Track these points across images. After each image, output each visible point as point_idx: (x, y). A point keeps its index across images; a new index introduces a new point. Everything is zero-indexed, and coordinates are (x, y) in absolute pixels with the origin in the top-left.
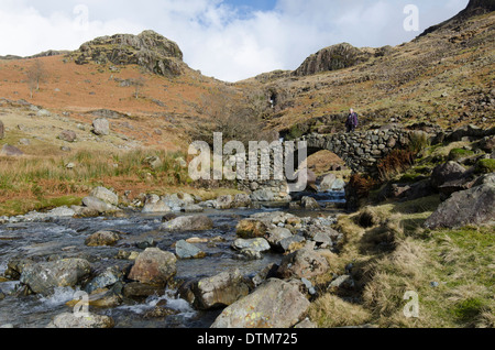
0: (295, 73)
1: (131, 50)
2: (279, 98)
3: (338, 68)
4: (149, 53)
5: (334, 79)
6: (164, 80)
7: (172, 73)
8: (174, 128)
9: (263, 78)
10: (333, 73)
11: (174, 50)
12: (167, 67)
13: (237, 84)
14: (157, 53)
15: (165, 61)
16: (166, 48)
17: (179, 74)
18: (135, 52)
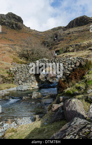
0: (66, 27)
1: (3, 20)
2: (58, 37)
3: (82, 25)
4: (9, 21)
5: (79, 29)
6: (15, 32)
7: (18, 29)
8: (12, 50)
9: (54, 29)
10: (80, 27)
11: (20, 20)
12: (16, 26)
13: (43, 32)
14: (13, 21)
15: (16, 24)
16: (17, 19)
17: (21, 29)
18: (4, 21)
